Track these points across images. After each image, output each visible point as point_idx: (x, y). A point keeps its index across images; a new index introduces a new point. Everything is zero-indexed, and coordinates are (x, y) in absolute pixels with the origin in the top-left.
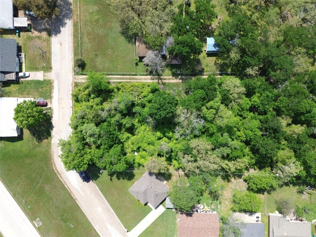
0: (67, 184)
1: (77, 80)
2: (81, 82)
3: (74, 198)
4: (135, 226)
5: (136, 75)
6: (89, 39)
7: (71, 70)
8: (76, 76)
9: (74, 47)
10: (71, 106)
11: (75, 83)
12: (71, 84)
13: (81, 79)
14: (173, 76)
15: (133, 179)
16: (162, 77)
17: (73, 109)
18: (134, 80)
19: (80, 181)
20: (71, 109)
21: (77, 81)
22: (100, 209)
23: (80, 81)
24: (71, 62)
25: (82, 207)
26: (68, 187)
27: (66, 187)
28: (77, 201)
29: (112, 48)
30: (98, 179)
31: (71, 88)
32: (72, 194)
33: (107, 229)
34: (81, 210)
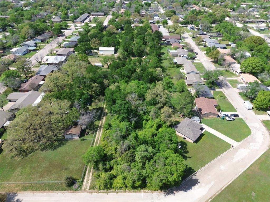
0: (207, 199)
1: (87, 187)
2: (91, 184)
3: (220, 191)
4: (225, 141)
5: (94, 140)
6: (47, 176)
7: (75, 193)
8: (83, 188)
9: (50, 190)
10: (115, 194)
11: (90, 189)
12: (90, 194)
13: (87, 183)
14: (100, 120)
15: (185, 142)
16: (100, 125)
17: (120, 192)
18: (98, 141)
19: (200, 185)
20: (119, 194)
21: (89, 187)
22: (222, 167)
23: (89, 184)
24: (65, 194)
25: (227, 184)
26: (210, 199)
27: (210, 200)
28: (223, 188)
29: (65, 156)
30: (192, 168)
31: (95, 194)
32: (217, 194)
33: (239, 161)
34: (231, 184)
